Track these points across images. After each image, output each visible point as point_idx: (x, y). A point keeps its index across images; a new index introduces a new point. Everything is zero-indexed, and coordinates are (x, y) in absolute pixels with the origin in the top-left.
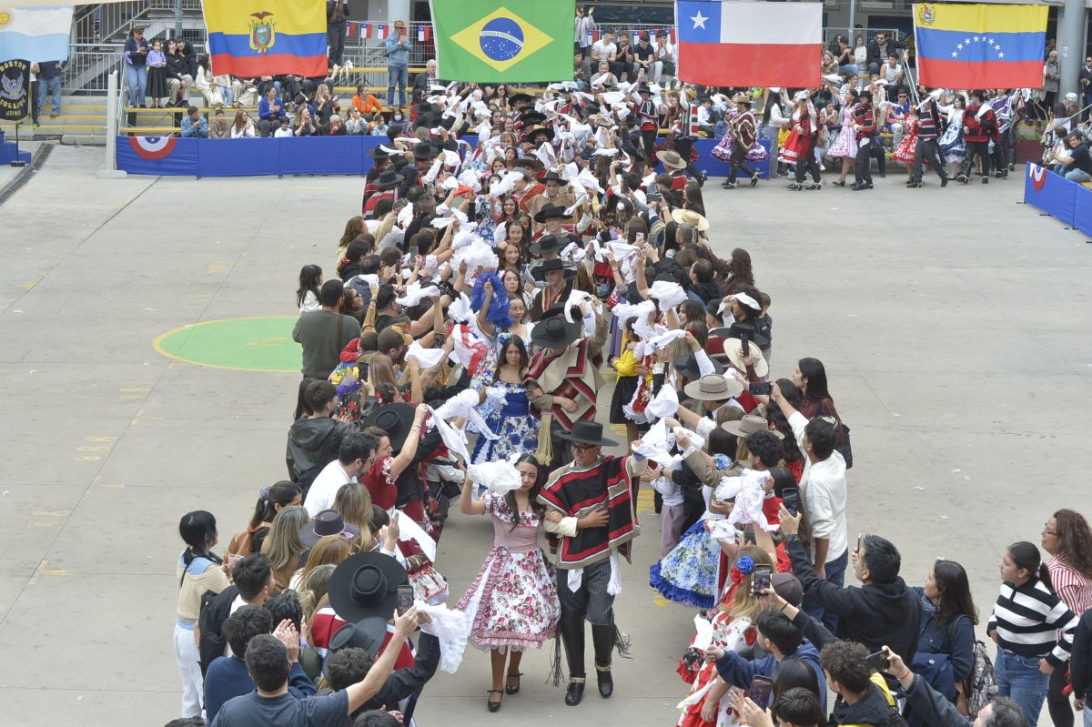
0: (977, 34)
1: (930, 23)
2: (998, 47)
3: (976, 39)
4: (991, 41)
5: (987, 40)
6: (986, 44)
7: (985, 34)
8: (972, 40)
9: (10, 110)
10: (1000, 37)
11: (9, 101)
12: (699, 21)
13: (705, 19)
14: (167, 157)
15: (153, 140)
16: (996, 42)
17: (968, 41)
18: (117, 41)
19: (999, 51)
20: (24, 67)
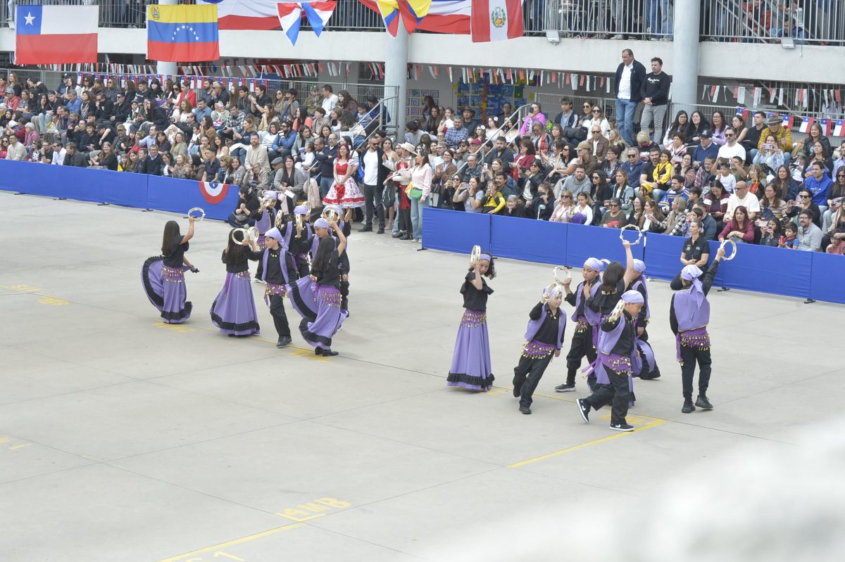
0: (183, 24)
1: (158, 18)
2: (195, 33)
3: (183, 27)
4: (191, 29)
5: (189, 29)
6: (187, 30)
7: (186, 24)
8: (181, 29)
10: (194, 25)
12: (29, 19)
13: (34, 18)
16: (194, 30)
17: (178, 29)
19: (195, 36)
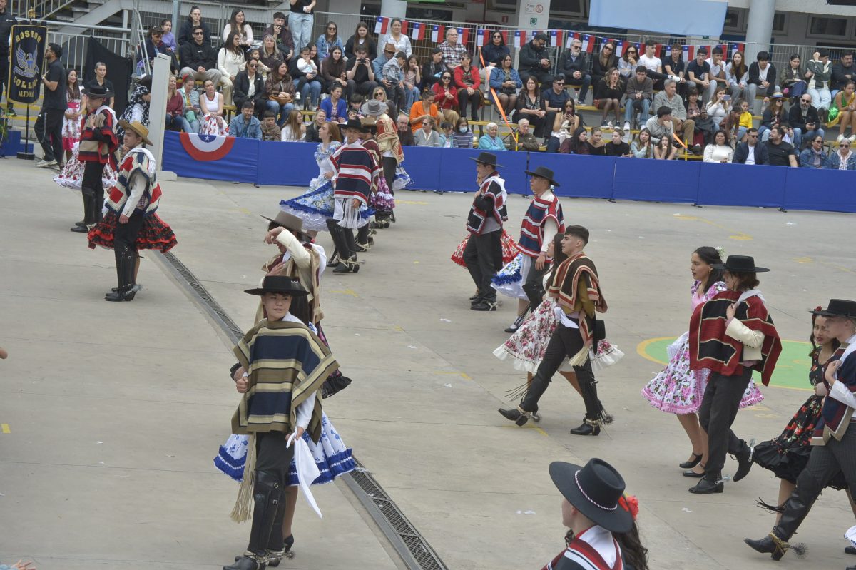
9: (23, 89)
11: (22, 78)
14: (223, 159)
15: (207, 138)
18: (64, 19)
20: (39, 39)
